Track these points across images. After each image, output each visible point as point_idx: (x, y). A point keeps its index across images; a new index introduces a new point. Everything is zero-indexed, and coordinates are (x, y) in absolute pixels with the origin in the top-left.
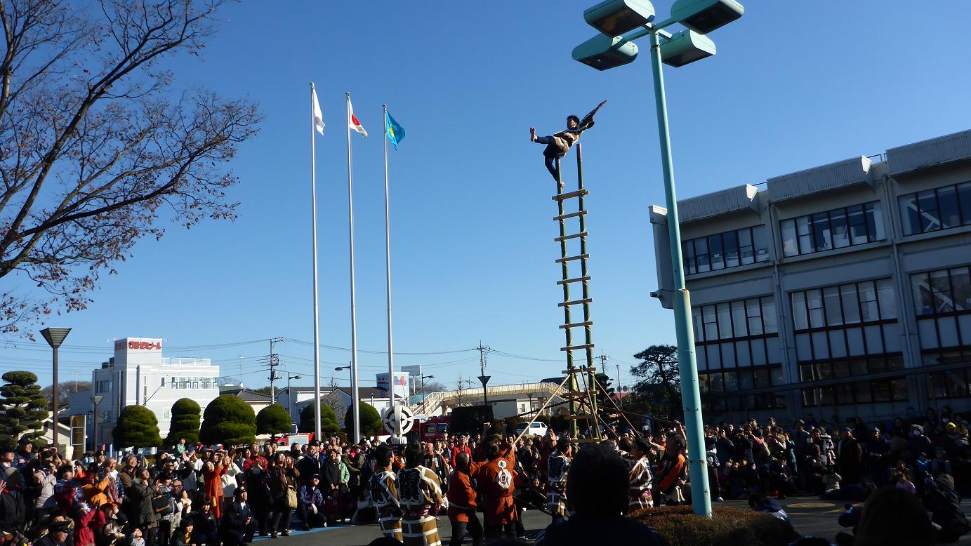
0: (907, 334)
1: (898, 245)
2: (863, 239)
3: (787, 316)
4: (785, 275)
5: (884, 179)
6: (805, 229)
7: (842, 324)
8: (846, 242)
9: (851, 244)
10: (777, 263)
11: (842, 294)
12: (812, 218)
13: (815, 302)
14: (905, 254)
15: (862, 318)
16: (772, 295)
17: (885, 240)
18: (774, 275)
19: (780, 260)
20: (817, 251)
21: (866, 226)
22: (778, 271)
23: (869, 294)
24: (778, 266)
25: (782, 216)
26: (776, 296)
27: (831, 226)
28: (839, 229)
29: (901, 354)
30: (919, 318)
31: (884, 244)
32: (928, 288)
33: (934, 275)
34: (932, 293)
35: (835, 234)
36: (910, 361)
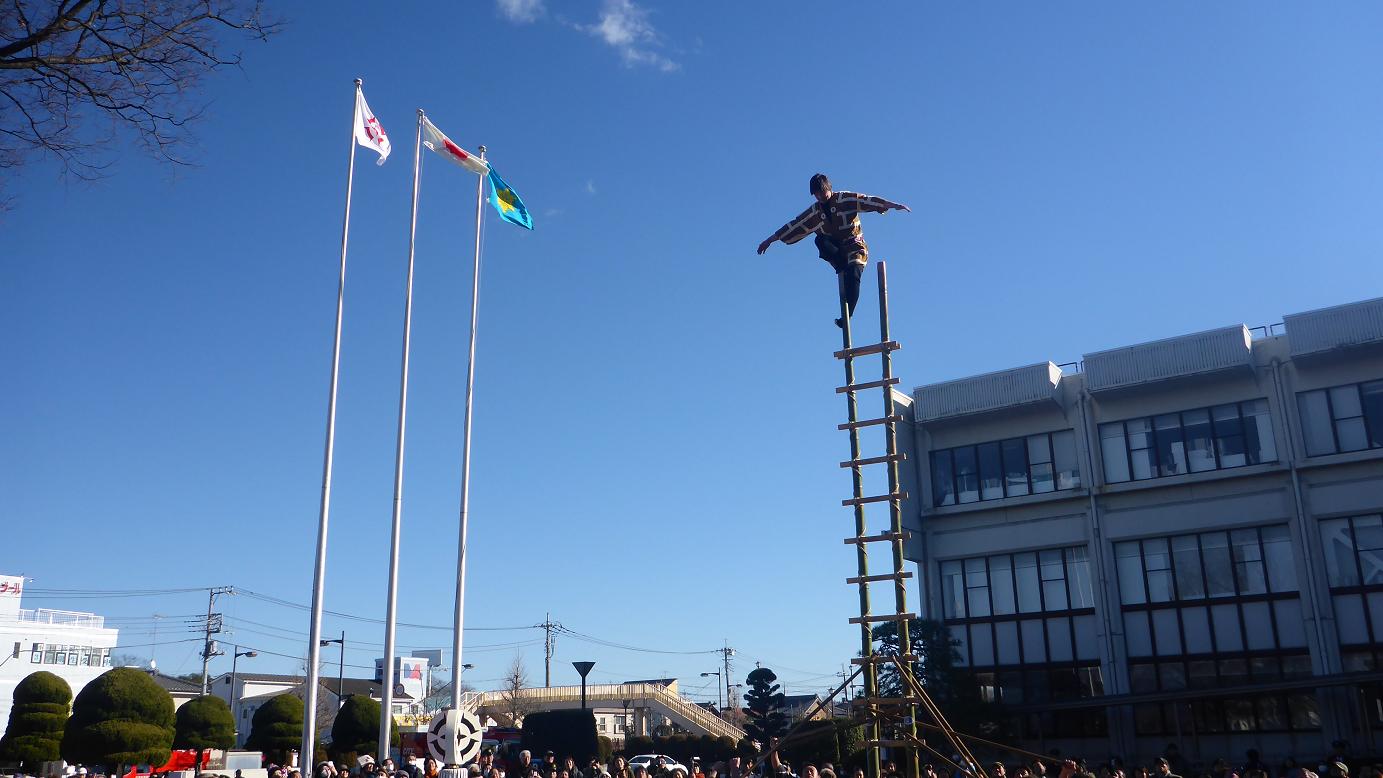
0: (1317, 618)
1: (1300, 471)
2: (1238, 459)
3: (1109, 581)
4: (1108, 511)
5: (1275, 364)
6: (1140, 440)
7: (1203, 597)
8: (1211, 464)
9: (1219, 467)
10: (1095, 492)
11: (1204, 548)
12: (1152, 421)
13: (1158, 559)
14: (1311, 486)
15: (1237, 589)
16: (1084, 545)
17: (1276, 462)
18: (1089, 513)
19: (1100, 488)
20: (1160, 476)
21: (1243, 437)
22: (1097, 506)
23: (1251, 552)
24: (1096, 497)
25: (1103, 416)
26: (1092, 546)
27: (1186, 436)
28: (1199, 442)
29: (1305, 651)
30: (1335, 592)
31: (1275, 468)
32: (1347, 541)
33: (1358, 523)
34: (1356, 552)
35: (1194, 449)
36: (1323, 663)
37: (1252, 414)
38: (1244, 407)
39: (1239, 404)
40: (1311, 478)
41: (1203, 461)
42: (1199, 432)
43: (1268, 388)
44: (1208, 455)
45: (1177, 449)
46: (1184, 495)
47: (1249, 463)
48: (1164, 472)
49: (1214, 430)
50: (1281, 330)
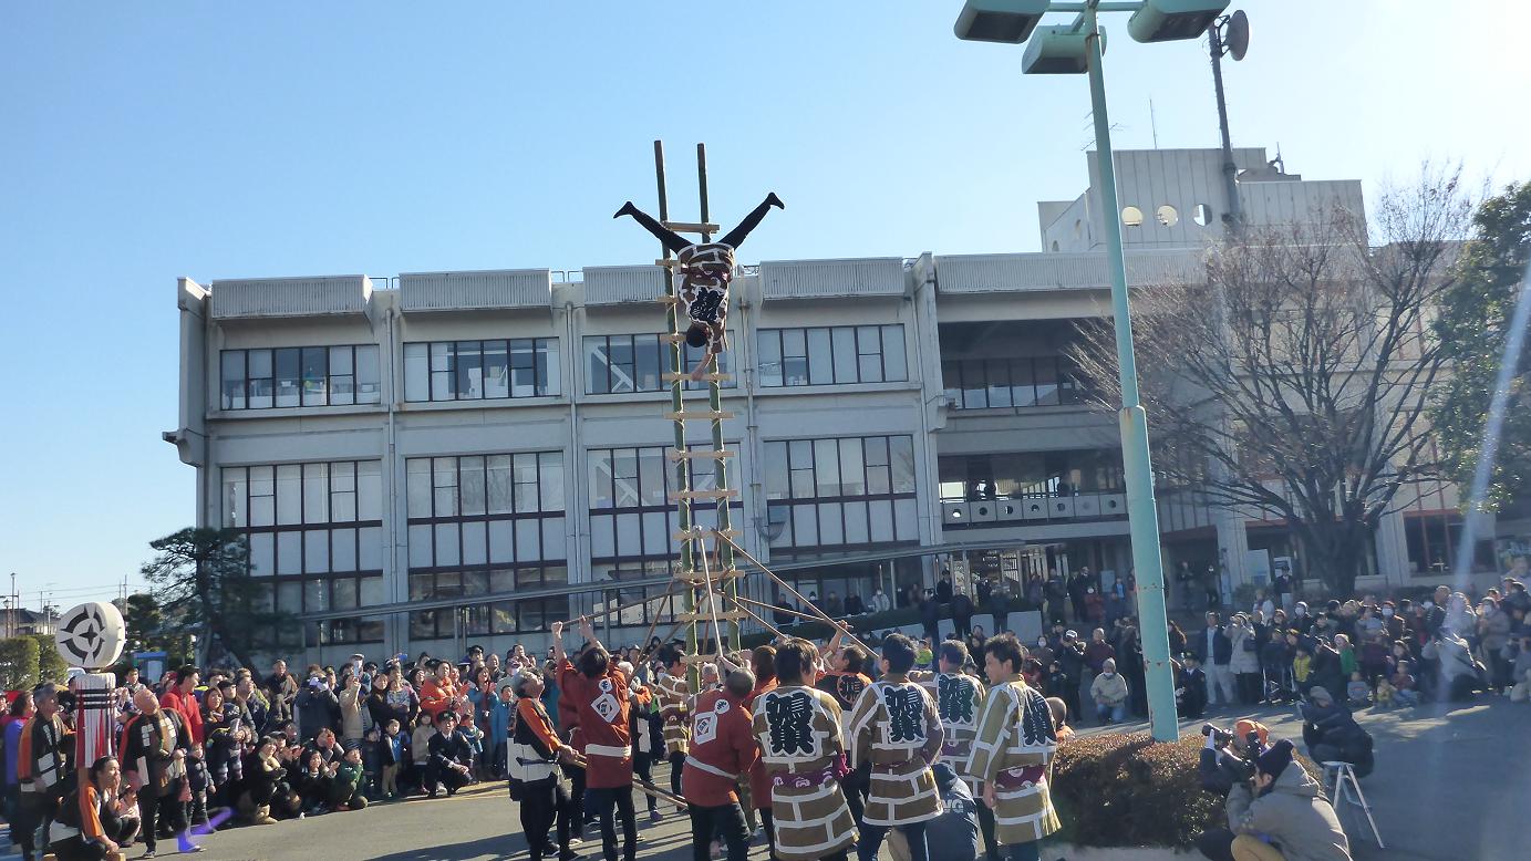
0: (577, 534)
1: (577, 406)
2: (529, 390)
3: (398, 494)
4: (404, 429)
5: (569, 308)
6: (442, 359)
7: (484, 513)
8: (504, 391)
9: (510, 396)
10: (396, 409)
11: (489, 468)
12: (455, 346)
13: (446, 473)
14: (585, 420)
15: (514, 510)
16: (378, 459)
17: (560, 396)
19: (400, 405)
20: (457, 399)
21: (534, 370)
22: (395, 422)
24: (394, 413)
25: (409, 335)
26: (385, 461)
27: (483, 362)
28: (494, 371)
29: (563, 563)
30: (593, 512)
31: (558, 402)
32: (608, 471)
33: (618, 454)
34: (613, 479)
35: (489, 376)
36: (578, 573)
37: (544, 350)
38: (538, 343)
39: (534, 340)
40: (586, 413)
41: (496, 388)
42: (496, 361)
43: (559, 328)
44: (502, 384)
45: (474, 374)
46: (478, 418)
47: (536, 395)
48: (461, 395)
49: (509, 361)
50: (579, 278)
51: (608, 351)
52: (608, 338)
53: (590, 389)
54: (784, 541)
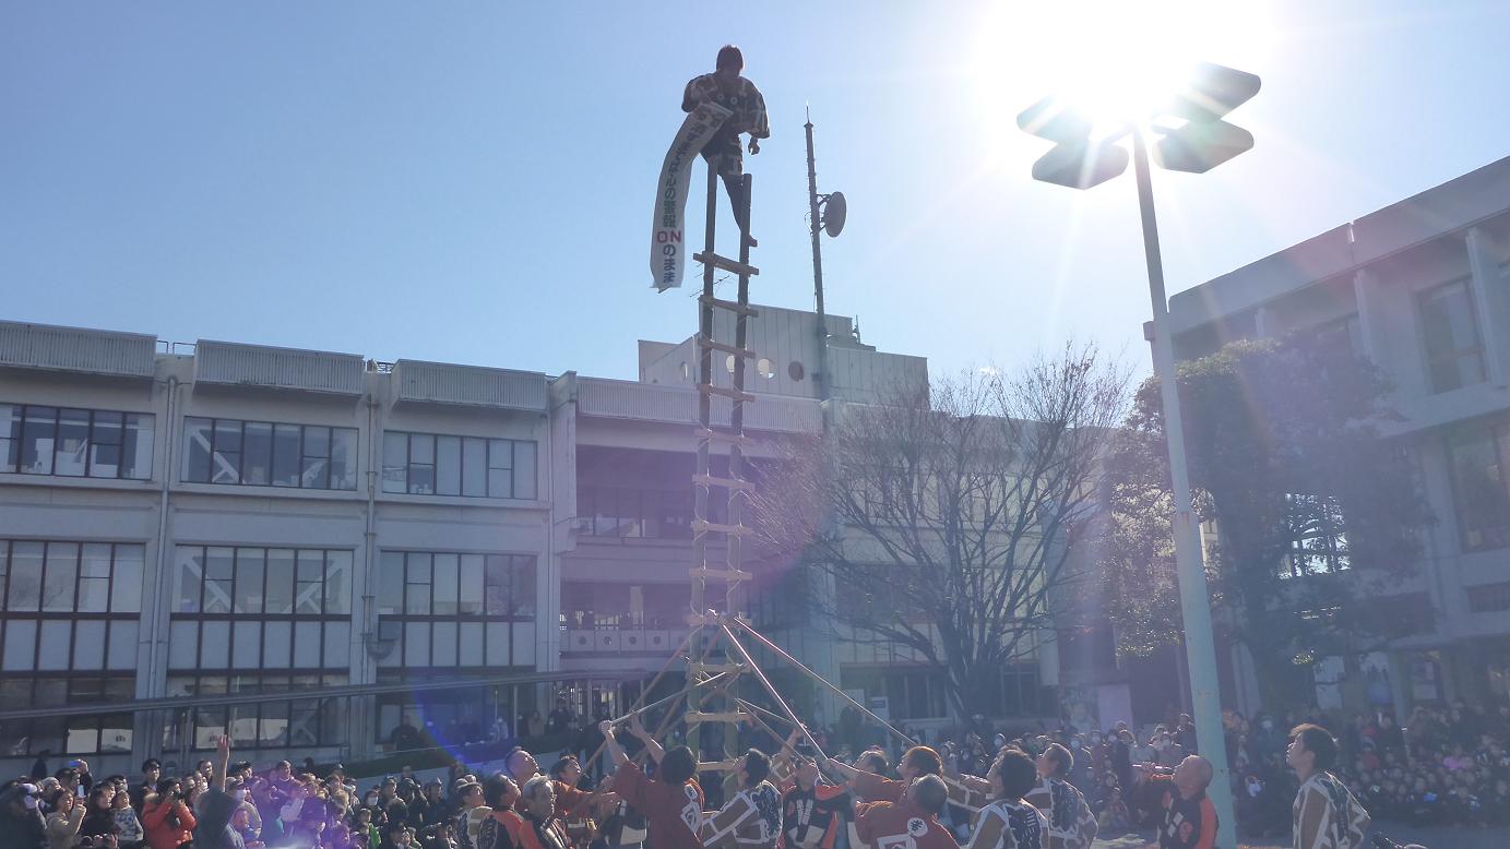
0: (154, 642)
1: (170, 493)
2: (111, 470)
5: (173, 383)
6: (4, 428)
7: (36, 610)
8: (80, 469)
9: (87, 475)
11: (48, 557)
12: (23, 410)
14: (177, 510)
15: (76, 606)
17: (147, 481)
20: (18, 471)
21: (120, 449)
23: (98, 566)
27: (58, 435)
28: (70, 444)
29: (132, 674)
30: (175, 617)
31: (149, 487)
32: (198, 571)
33: (212, 553)
34: (203, 579)
35: (62, 450)
36: (148, 686)
37: (135, 427)
38: (129, 417)
39: (125, 414)
40: (180, 503)
41: (70, 464)
42: (74, 433)
43: (157, 404)
44: (78, 460)
45: (44, 446)
46: (42, 497)
47: (120, 476)
48: (24, 468)
49: (90, 435)
50: (189, 351)
51: (212, 436)
52: (214, 421)
53: (185, 477)
54: (393, 661)
